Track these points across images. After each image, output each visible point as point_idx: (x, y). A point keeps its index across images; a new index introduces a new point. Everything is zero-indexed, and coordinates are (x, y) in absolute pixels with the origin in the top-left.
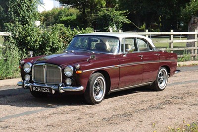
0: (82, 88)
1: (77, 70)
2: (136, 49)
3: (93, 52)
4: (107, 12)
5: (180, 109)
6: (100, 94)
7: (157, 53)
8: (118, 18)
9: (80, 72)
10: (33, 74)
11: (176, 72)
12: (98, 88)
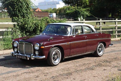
0: (44, 57)
1: (41, 46)
2: (83, 32)
3: (55, 35)
4: (77, 9)
5: (105, 70)
6: (57, 60)
7: (97, 34)
8: (84, 13)
9: (43, 47)
10: (18, 48)
11: (110, 45)
12: (56, 56)
